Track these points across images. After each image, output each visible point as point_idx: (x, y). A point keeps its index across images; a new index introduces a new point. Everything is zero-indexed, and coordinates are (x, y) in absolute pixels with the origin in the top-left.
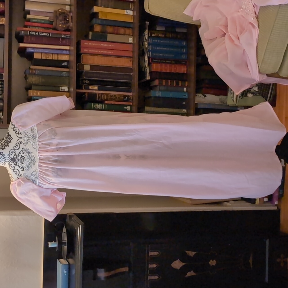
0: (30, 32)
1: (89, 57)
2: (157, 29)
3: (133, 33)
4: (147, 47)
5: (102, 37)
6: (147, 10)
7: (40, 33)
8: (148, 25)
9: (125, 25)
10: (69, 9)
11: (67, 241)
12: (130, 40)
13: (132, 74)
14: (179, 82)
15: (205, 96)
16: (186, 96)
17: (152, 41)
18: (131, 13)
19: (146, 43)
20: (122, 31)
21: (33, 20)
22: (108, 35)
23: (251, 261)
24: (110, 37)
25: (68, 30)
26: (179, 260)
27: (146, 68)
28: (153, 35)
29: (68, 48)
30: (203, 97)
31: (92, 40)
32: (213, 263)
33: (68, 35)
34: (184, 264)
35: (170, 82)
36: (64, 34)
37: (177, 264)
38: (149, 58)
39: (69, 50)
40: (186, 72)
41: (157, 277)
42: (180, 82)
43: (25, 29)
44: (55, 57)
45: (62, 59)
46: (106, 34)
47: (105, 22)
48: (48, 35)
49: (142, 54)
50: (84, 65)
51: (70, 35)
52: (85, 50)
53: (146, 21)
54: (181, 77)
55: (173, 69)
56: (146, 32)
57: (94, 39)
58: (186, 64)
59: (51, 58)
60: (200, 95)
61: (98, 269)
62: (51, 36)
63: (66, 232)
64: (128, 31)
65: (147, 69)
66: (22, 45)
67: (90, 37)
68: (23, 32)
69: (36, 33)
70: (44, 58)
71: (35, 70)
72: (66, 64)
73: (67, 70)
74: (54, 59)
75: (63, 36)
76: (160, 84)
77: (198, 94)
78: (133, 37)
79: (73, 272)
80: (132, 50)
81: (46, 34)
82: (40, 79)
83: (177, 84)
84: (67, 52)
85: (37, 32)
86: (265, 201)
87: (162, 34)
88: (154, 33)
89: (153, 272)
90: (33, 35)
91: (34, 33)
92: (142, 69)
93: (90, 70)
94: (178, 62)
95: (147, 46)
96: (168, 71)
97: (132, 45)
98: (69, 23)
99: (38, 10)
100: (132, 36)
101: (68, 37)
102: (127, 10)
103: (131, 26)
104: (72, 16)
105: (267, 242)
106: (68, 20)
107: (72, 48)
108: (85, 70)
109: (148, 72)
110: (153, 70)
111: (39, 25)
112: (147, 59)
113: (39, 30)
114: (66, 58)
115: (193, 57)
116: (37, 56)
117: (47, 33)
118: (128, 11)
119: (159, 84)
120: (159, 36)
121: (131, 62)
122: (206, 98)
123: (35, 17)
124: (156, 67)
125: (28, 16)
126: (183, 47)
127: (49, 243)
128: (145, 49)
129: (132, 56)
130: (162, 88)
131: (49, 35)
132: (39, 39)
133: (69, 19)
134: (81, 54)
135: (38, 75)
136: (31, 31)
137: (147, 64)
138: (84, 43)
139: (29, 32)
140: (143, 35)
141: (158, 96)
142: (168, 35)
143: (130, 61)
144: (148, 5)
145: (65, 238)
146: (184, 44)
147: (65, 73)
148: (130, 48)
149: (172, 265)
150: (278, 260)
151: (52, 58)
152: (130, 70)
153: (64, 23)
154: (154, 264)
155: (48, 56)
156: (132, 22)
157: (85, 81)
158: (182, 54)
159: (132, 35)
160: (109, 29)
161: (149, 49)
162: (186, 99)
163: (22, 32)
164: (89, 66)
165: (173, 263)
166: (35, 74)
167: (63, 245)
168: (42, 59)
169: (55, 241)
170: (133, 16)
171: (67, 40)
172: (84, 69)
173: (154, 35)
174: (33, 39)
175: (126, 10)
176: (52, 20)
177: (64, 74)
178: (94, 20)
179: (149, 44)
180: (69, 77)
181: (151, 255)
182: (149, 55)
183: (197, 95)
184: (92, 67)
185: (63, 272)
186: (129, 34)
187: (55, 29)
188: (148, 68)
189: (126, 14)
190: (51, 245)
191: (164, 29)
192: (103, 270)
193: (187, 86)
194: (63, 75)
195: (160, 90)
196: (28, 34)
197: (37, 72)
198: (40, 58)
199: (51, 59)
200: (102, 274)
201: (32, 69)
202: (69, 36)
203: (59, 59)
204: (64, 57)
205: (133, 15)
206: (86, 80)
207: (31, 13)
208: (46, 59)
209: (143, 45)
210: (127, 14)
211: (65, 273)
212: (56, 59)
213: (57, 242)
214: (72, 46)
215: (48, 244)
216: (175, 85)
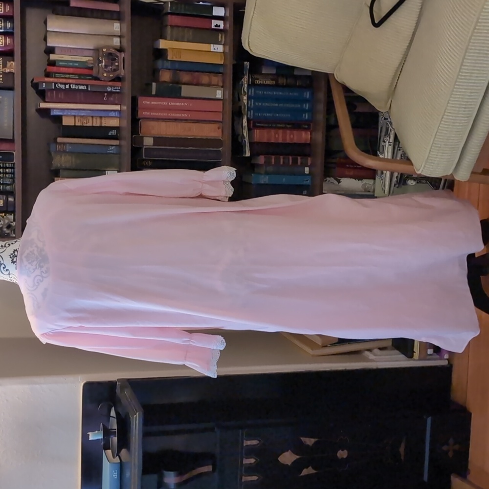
0: (55, 84)
1: (152, 123)
2: (263, 72)
3: (223, 82)
4: (246, 103)
5: (172, 91)
6: (246, 46)
7: (71, 86)
8: (248, 67)
9: (211, 69)
10: (119, 44)
11: (116, 431)
12: (219, 94)
13: (221, 149)
14: (297, 159)
15: (339, 182)
16: (309, 182)
17: (255, 92)
18: (220, 48)
19: (245, 98)
20: (205, 79)
21: (60, 63)
22: (183, 87)
23: (402, 450)
24: (186, 90)
25: (118, 79)
26: (289, 451)
27: (245, 138)
28: (256, 82)
29: (117, 107)
30: (336, 182)
31: (157, 95)
32: (342, 454)
33: (118, 87)
34: (298, 457)
35: (284, 158)
36: (111, 86)
37: (288, 458)
38: (248, 121)
39: (120, 111)
40: (309, 142)
41: (255, 478)
42: (299, 158)
43: (47, 79)
44: (97, 123)
45: (107, 125)
46: (180, 85)
47: (177, 66)
48: (85, 88)
49: (237, 113)
50: (144, 138)
51: (121, 87)
52: (146, 113)
53: (245, 61)
54: (301, 151)
55: (288, 137)
56: (245, 80)
57: (160, 95)
58: (310, 129)
59: (90, 124)
60: (332, 180)
61: (166, 473)
62: (89, 90)
63: (115, 416)
64: (215, 79)
65: (246, 140)
66: (43, 105)
67: (154, 93)
68: (44, 84)
69: (65, 86)
70: (78, 124)
71: (64, 144)
72: (114, 132)
73: (116, 142)
74: (94, 125)
75: (109, 89)
76: (268, 163)
77: (328, 179)
78: (222, 89)
79: (127, 474)
80: (221, 111)
81: (81, 87)
82: (74, 160)
83: (295, 161)
84: (115, 114)
85: (67, 84)
86: (429, 353)
87: (272, 80)
88: (258, 79)
89: (250, 470)
90: (61, 89)
91: (62, 86)
92: (237, 138)
93: (154, 145)
94: (297, 126)
95: (245, 102)
96: (280, 141)
97: (221, 102)
98: (118, 70)
99: (69, 46)
100: (222, 87)
101: (118, 91)
102: (213, 44)
103: (221, 70)
104: (124, 58)
105: (429, 420)
106: (118, 66)
107: (125, 108)
108: (145, 146)
109: (247, 144)
110: (255, 141)
111: (71, 70)
112: (246, 123)
113: (70, 81)
114: (114, 123)
115: (321, 117)
116: (67, 121)
117: (83, 85)
118: (216, 46)
119: (265, 162)
120: (266, 83)
121: (220, 130)
122: (340, 184)
123: (63, 57)
124: (261, 135)
125: (53, 57)
126: (306, 101)
127: (90, 433)
128: (243, 107)
129: (221, 120)
130: (270, 169)
131: (87, 87)
132: (70, 95)
133: (118, 63)
134: (139, 119)
135: (71, 153)
136: (57, 83)
137: (245, 133)
138: (144, 102)
139: (53, 84)
140: (240, 83)
141: (263, 183)
142: (282, 81)
143: (219, 128)
144: (248, 41)
145: (114, 425)
146: (307, 95)
147: (113, 147)
148: (219, 106)
149: (279, 459)
150: (445, 448)
151: (93, 123)
152: (216, 142)
153: (110, 70)
154: (251, 458)
155: (85, 122)
156: (223, 63)
157: (145, 163)
158: (305, 111)
159: (222, 85)
160: (185, 77)
161: (249, 105)
162: (309, 185)
163: (43, 85)
164: (152, 139)
165: (281, 456)
166: (65, 152)
167: (112, 436)
168: (75, 126)
169: (99, 430)
170: (223, 54)
171: (117, 96)
172: (144, 144)
173: (258, 82)
174: (61, 96)
175: (212, 45)
176: (91, 66)
177: (112, 150)
178: (160, 63)
179: (249, 98)
180: (119, 154)
181: (247, 446)
182: (249, 116)
183: (326, 180)
184: (158, 140)
185: (111, 474)
186: (216, 84)
187: (97, 79)
188: (247, 140)
189: (212, 50)
190: (94, 436)
191: (274, 71)
192: (172, 473)
193: (311, 164)
194: (110, 151)
195: (267, 173)
196: (53, 88)
197: (68, 148)
198: (73, 124)
199: (91, 125)
200: (171, 479)
201: (60, 143)
202: (119, 89)
203: (103, 125)
204: (111, 121)
205: (224, 52)
206: (146, 160)
207: (57, 51)
208: (82, 125)
209: (239, 100)
210: (214, 51)
211: (115, 475)
212: (98, 125)
213: (102, 432)
214: (124, 105)
215: (89, 435)
216: (291, 163)
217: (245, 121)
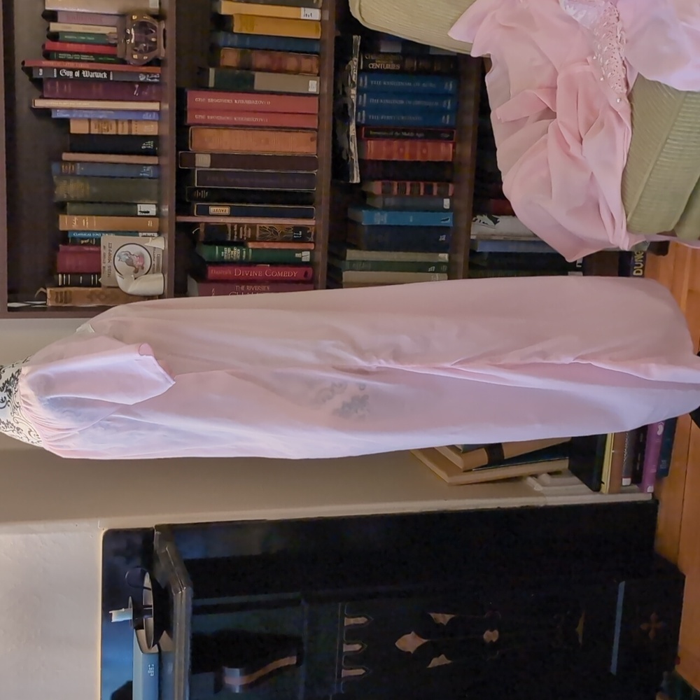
0: (58, 70)
1: (209, 133)
2: (382, 50)
3: (320, 66)
4: (354, 101)
5: (240, 82)
6: (355, 13)
7: (84, 73)
8: (359, 44)
9: (301, 47)
10: (158, 7)
11: (152, 608)
12: (313, 86)
13: (315, 172)
14: (432, 187)
15: (495, 222)
16: (449, 222)
17: (369, 83)
18: (315, 14)
19: (354, 91)
20: (291, 62)
21: (66, 37)
22: (258, 75)
23: (580, 629)
24: (262, 81)
25: (157, 62)
26: (413, 633)
27: (352, 154)
28: (371, 66)
29: (155, 106)
30: (490, 222)
31: (217, 89)
32: (491, 636)
33: (155, 74)
34: (425, 641)
35: (411, 185)
36: (146, 74)
37: (409, 642)
38: (358, 127)
39: (159, 112)
40: (450, 160)
41: (361, 672)
42: (435, 185)
43: (46, 63)
44: (123, 130)
45: (139, 133)
46: (253, 73)
47: (248, 42)
48: (105, 76)
49: (341, 114)
50: (197, 155)
51: (160, 74)
52: (200, 117)
53: (355, 34)
54: (438, 173)
55: (419, 153)
56: (354, 63)
57: (220, 88)
58: (452, 139)
59: (112, 132)
60: (485, 218)
61: (227, 670)
62: (111, 79)
63: (150, 587)
64: (309, 63)
65: (353, 157)
66: (40, 103)
67: (211, 84)
68: (41, 70)
69: (74, 74)
70: (95, 131)
71: (74, 162)
72: (150, 145)
73: (153, 160)
74: (120, 133)
75: (142, 78)
76: (386, 193)
77: (479, 217)
78: (319, 78)
79: (169, 669)
80: (317, 112)
81: (99, 75)
82: (88, 188)
83: (429, 190)
84: (152, 116)
85: (76, 70)
86: (624, 484)
87: (396, 62)
88: (374, 61)
89: (354, 660)
90: (67, 78)
91: (70, 74)
92: (341, 154)
93: (211, 167)
94: (433, 134)
95: (354, 98)
96: (407, 158)
97: (317, 98)
98: (156, 49)
99: (78, 10)
100: (318, 75)
101: (156, 80)
102: (304, 7)
103: (317, 48)
104: (164, 31)
106: (156, 42)
107: (166, 107)
108: (198, 167)
109: (356, 164)
110: (368, 158)
111: (83, 48)
112: (355, 131)
113: (81, 65)
114: (151, 129)
115: (469, 120)
116: (77, 128)
117: (102, 71)
118: (309, 11)
119: (383, 192)
120: (387, 67)
121: (314, 143)
122: (497, 224)
123: (69, 28)
124: (374, 149)
125: (54, 27)
126: (447, 95)
127: (113, 612)
128: (350, 107)
129: (316, 127)
130: (391, 201)
131: (108, 75)
132: (82, 88)
133: (156, 38)
134: (189, 126)
135: (84, 177)
136: (62, 69)
137: (353, 147)
138: (197, 99)
139: (55, 70)
140: (346, 68)
141: (379, 223)
142: (410, 64)
143: (312, 139)
144: (360, 5)
145: (149, 599)
146: (450, 86)
147: (149, 168)
148: (312, 106)
149: (396, 644)
150: (644, 627)
151: (117, 131)
152: (309, 161)
153: (143, 50)
154: (355, 644)
155: (106, 128)
156: (319, 37)
157: (197, 194)
158: (444, 112)
159: (317, 72)
160: (261, 60)
161: (360, 103)
162: (448, 228)
163: (39, 72)
164: (209, 156)
165: (399, 640)
166: (73, 175)
167: (146, 616)
168: (90, 135)
169: (126, 607)
170: (319, 23)
171: (154, 89)
172: (197, 165)
173: (374, 66)
174: (68, 88)
175: (302, 9)
176: (114, 42)
177: (148, 172)
178: (221, 38)
179: (359, 92)
180: (158, 178)
181: (350, 625)
182: (359, 120)
183: (476, 219)
184: (218, 159)
185: (146, 669)
186: (309, 70)
187: (123, 62)
188: (355, 157)
189: (302, 17)
190: (117, 616)
191: (398, 49)
192: (237, 671)
193: (453, 195)
194: (144, 174)
195: (386, 209)
196: (55, 76)
197: (79, 169)
198: (87, 132)
199: (114, 133)
200: (235, 679)
201: (67, 162)
202: (157, 78)
203: (134, 133)
204: (146, 127)
205: (320, 21)
206: (200, 190)
207: (60, 17)
208: (100, 133)
209: (344, 94)
210: (305, 18)
211: (151, 671)
212: (126, 133)
213: (130, 610)
214: (166, 102)
215: (111, 614)
216: (422, 193)
217: (353, 127)
